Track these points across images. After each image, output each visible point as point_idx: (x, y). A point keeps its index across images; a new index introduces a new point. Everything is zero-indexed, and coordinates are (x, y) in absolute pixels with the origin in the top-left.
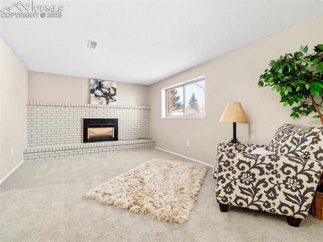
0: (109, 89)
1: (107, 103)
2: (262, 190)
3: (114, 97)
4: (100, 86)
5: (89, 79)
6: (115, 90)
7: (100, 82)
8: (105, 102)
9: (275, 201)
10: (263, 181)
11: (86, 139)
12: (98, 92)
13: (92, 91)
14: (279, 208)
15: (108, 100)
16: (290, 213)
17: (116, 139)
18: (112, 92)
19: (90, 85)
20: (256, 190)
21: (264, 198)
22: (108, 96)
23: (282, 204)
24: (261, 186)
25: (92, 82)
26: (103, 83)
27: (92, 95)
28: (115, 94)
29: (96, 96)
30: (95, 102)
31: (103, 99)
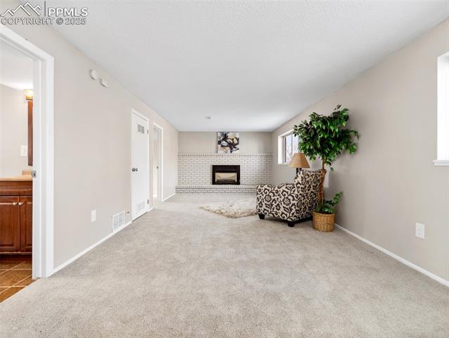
0: (233, 140)
1: (231, 152)
2: (275, 205)
3: (237, 146)
4: (225, 137)
5: (217, 133)
6: (238, 140)
7: (226, 134)
8: (229, 151)
9: (280, 211)
10: (274, 200)
11: (214, 183)
12: (224, 143)
13: (219, 142)
14: (281, 215)
15: (231, 149)
16: (286, 218)
17: (238, 183)
18: (235, 141)
19: (217, 137)
20: (272, 205)
21: (275, 210)
22: (232, 146)
23: (283, 213)
24: (273, 203)
25: (219, 134)
26: (228, 135)
27: (219, 146)
28: (238, 144)
29: (222, 146)
30: (221, 151)
31: (228, 148)
